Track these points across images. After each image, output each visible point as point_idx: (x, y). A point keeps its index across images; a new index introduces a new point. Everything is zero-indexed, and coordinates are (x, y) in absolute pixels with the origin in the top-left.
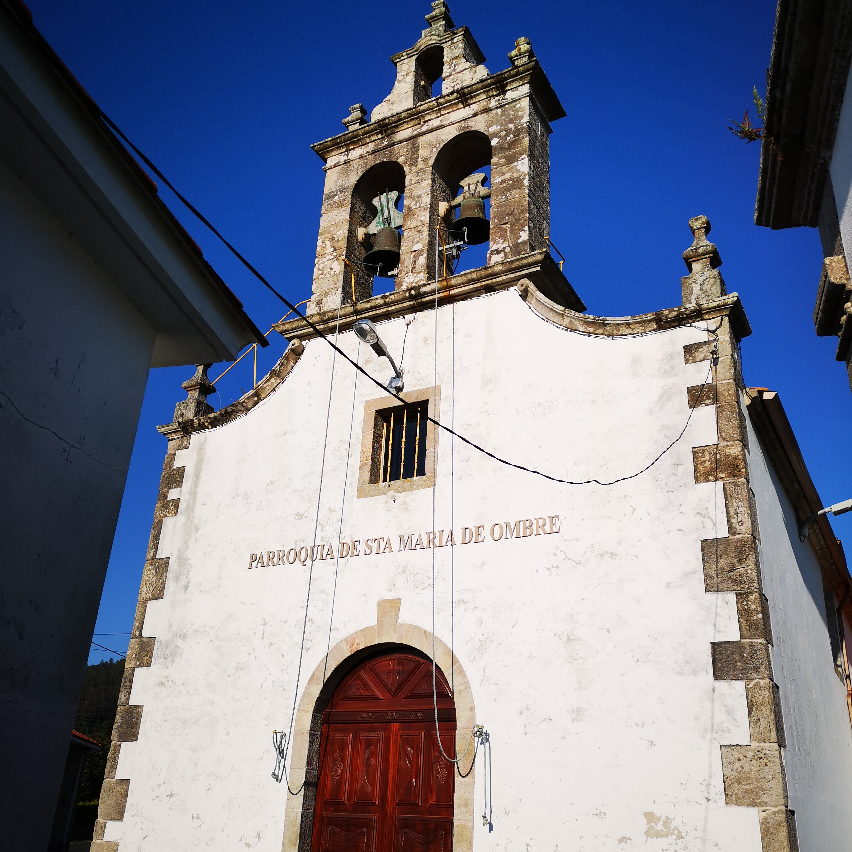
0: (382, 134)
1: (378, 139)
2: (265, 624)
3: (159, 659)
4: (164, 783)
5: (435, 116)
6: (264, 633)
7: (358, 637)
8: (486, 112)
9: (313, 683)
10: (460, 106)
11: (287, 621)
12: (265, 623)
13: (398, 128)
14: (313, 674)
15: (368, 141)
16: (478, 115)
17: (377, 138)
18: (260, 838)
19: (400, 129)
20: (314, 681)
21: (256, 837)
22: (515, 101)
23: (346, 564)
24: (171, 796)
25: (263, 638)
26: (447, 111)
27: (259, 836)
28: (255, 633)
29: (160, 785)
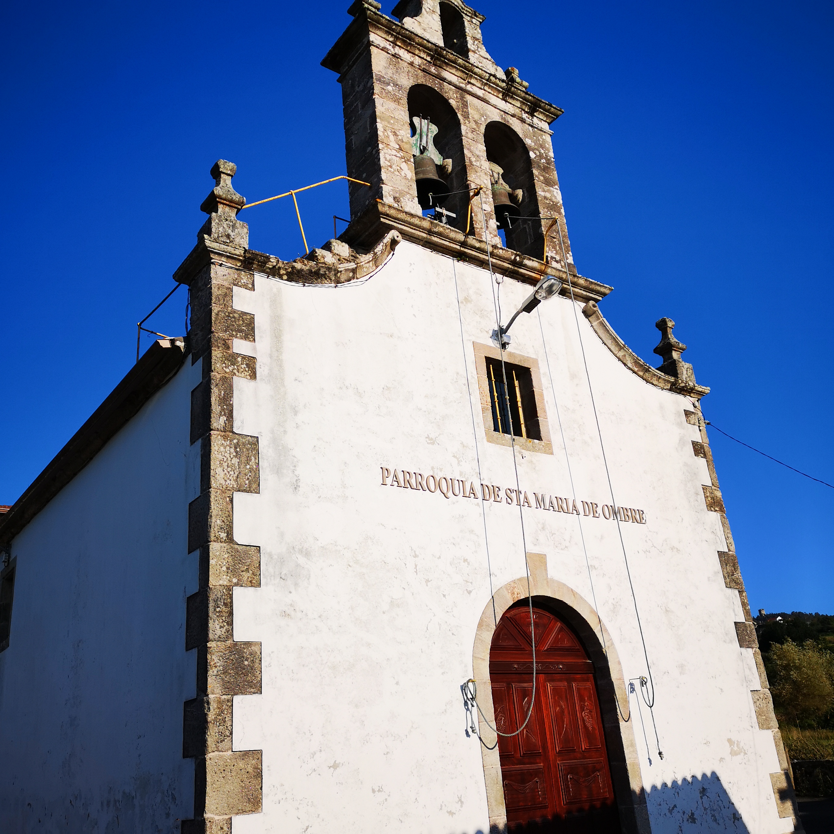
0: (431, 59)
1: (426, 60)
2: (416, 556)
3: (272, 578)
4: (321, 751)
5: (479, 85)
6: (416, 566)
7: (516, 586)
8: (521, 121)
9: (483, 630)
10: (500, 95)
11: (440, 556)
12: (415, 554)
13: (447, 67)
14: (481, 619)
15: (416, 53)
16: (515, 117)
17: (425, 58)
18: (462, 802)
19: (448, 69)
20: (484, 627)
21: (458, 803)
22: (542, 131)
23: (490, 508)
24: (335, 766)
25: (416, 572)
26: (489, 90)
27: (460, 800)
28: (406, 564)
29: (314, 754)
